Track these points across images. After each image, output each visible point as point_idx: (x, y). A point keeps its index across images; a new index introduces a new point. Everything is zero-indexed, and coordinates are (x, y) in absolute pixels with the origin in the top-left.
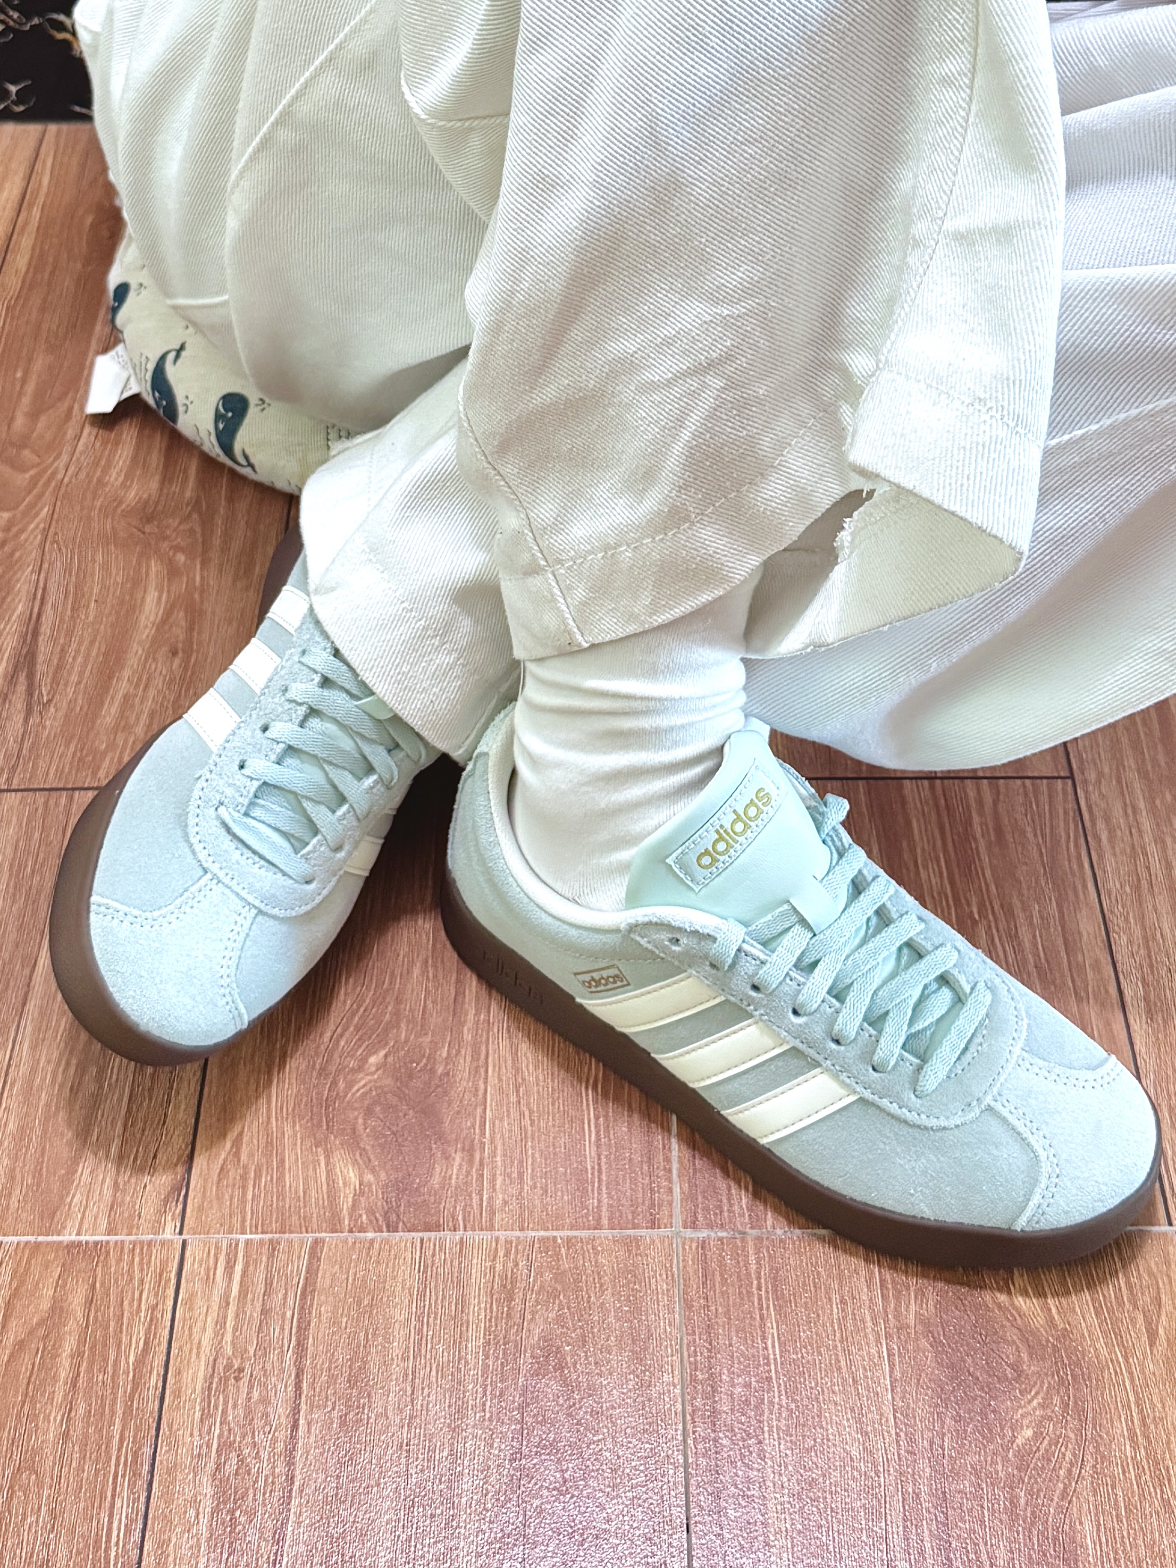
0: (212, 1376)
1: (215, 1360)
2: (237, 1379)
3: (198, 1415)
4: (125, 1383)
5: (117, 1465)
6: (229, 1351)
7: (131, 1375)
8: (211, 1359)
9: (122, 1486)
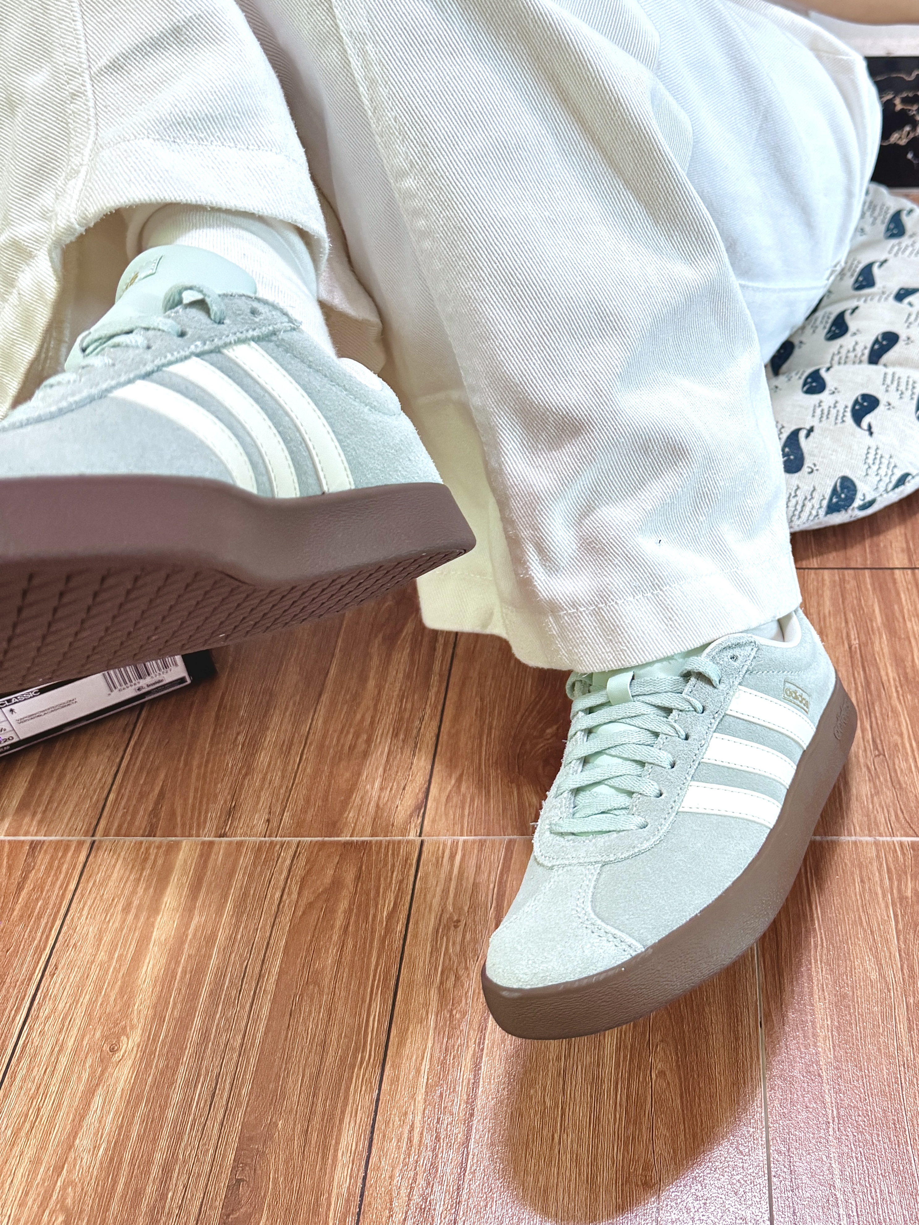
0: (439, 925)
1: (441, 916)
2: (456, 927)
3: (429, 949)
4: (380, 931)
5: (374, 980)
6: (450, 908)
7: (385, 923)
8: (439, 914)
9: (376, 994)
